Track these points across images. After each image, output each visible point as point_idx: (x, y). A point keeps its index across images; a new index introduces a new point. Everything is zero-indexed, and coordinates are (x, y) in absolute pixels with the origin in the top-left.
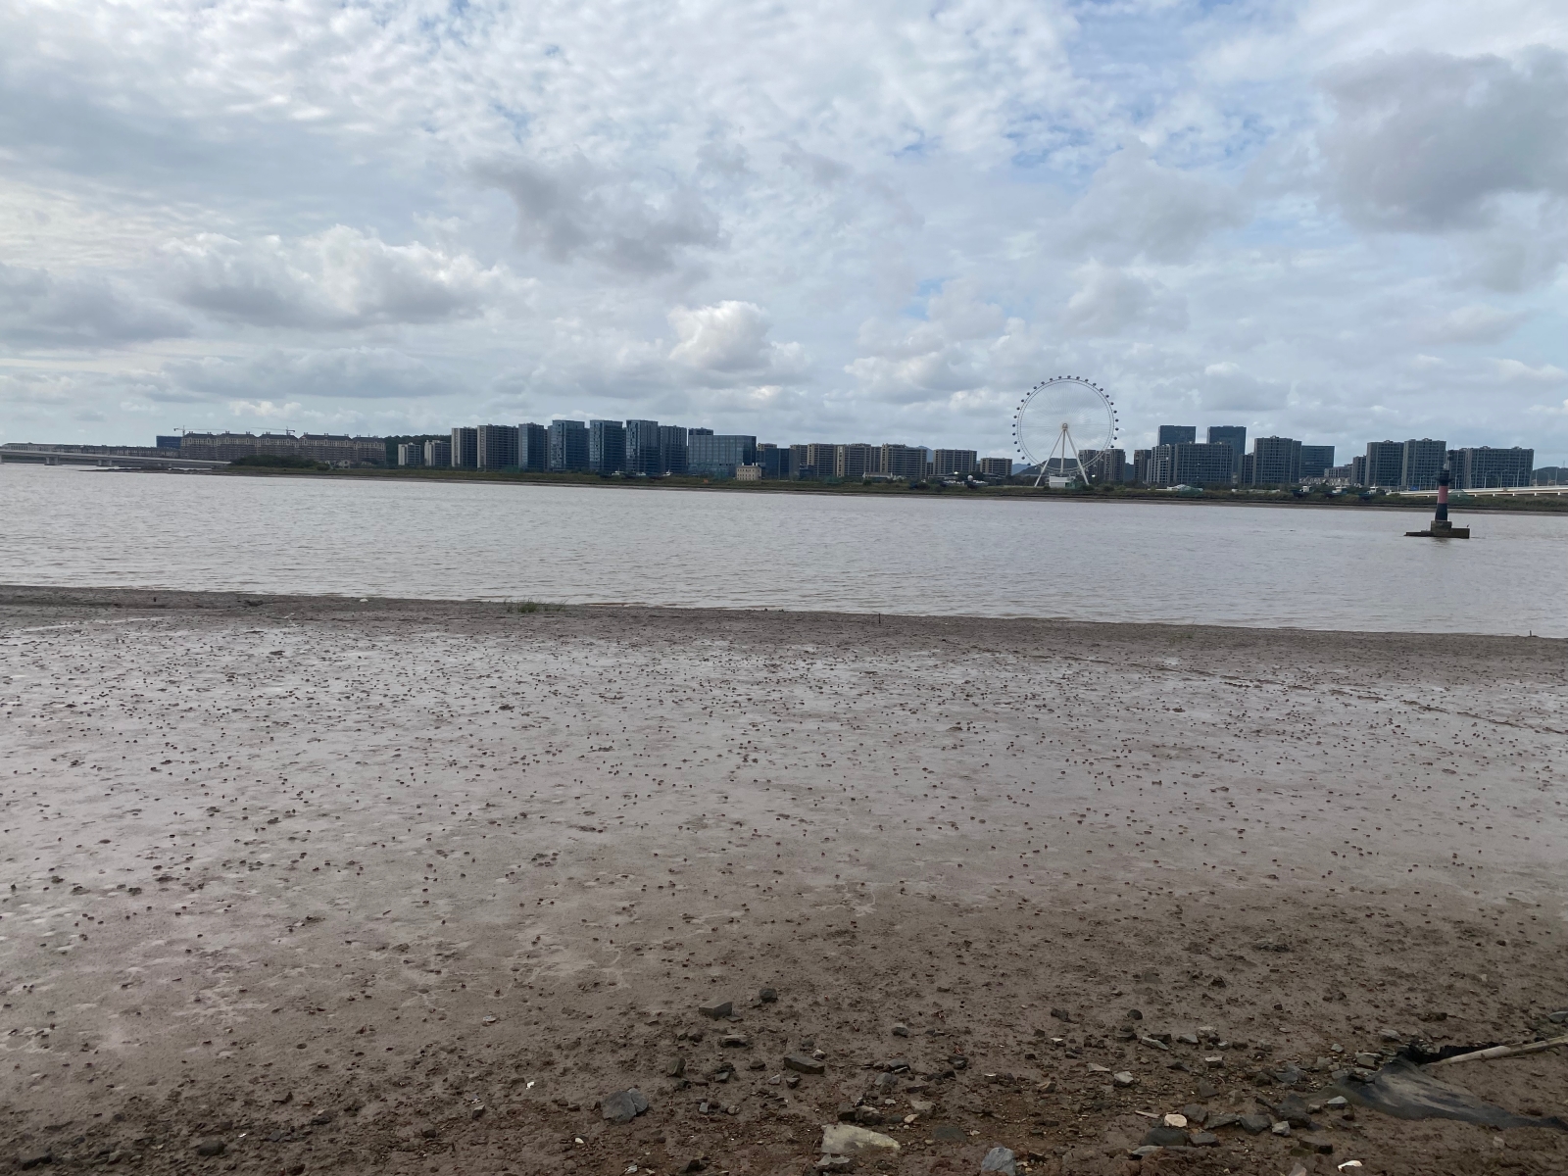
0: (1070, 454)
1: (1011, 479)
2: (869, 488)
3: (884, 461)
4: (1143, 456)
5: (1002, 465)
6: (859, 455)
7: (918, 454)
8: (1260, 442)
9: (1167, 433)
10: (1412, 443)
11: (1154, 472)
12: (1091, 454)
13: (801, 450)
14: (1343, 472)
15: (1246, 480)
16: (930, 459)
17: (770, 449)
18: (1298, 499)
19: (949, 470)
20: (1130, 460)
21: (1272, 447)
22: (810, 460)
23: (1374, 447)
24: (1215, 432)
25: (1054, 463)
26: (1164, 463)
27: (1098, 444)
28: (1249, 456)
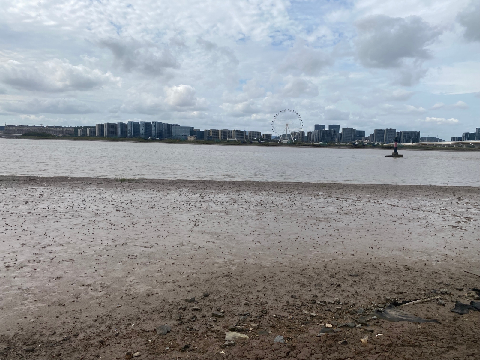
0: (289, 133)
1: (271, 140)
2: (229, 143)
3: (233, 135)
4: (310, 133)
5: (269, 136)
6: (226, 133)
7: (243, 133)
8: (344, 129)
9: (317, 127)
10: (387, 130)
11: (313, 138)
12: (294, 133)
13: (208, 131)
14: (368, 138)
15: (340, 140)
16: (247, 134)
17: (198, 131)
18: (355, 146)
19: (253, 137)
20: (306, 135)
21: (348, 131)
22: (211, 134)
23: (376, 131)
24: (331, 126)
25: (284, 135)
26: (316, 136)
27: (297, 130)
28: (341, 134)
